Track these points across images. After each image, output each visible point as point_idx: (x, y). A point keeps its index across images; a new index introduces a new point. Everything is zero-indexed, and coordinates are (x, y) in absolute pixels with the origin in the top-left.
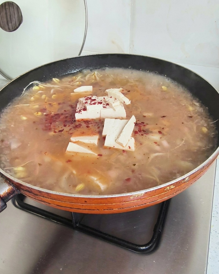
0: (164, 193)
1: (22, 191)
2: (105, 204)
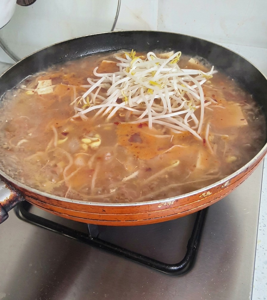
0: (199, 201)
1: (27, 198)
2: (128, 214)
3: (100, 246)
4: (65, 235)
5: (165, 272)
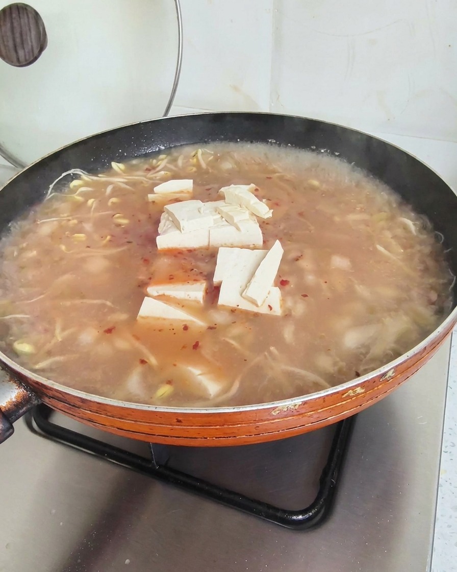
0: (342, 403)
1: (46, 399)
2: (220, 426)
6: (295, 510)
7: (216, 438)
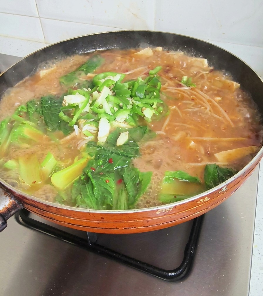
0: (197, 207)
1: (26, 206)
2: (126, 221)
3: (99, 252)
4: (64, 240)
5: (162, 279)
6: (170, 270)
7: (124, 228)
